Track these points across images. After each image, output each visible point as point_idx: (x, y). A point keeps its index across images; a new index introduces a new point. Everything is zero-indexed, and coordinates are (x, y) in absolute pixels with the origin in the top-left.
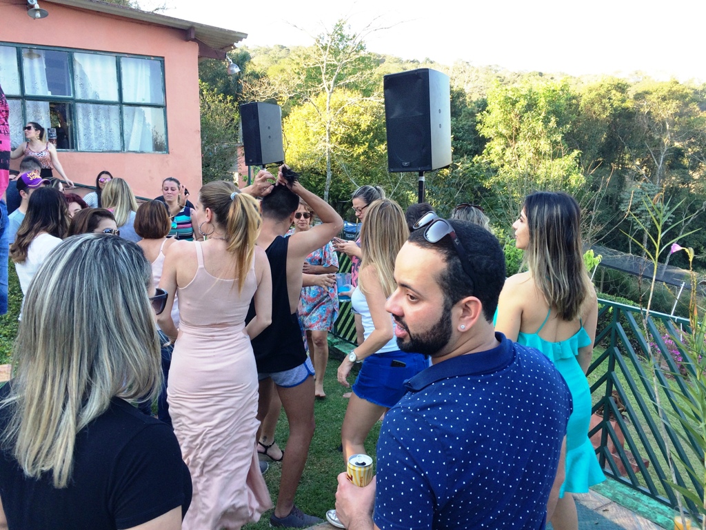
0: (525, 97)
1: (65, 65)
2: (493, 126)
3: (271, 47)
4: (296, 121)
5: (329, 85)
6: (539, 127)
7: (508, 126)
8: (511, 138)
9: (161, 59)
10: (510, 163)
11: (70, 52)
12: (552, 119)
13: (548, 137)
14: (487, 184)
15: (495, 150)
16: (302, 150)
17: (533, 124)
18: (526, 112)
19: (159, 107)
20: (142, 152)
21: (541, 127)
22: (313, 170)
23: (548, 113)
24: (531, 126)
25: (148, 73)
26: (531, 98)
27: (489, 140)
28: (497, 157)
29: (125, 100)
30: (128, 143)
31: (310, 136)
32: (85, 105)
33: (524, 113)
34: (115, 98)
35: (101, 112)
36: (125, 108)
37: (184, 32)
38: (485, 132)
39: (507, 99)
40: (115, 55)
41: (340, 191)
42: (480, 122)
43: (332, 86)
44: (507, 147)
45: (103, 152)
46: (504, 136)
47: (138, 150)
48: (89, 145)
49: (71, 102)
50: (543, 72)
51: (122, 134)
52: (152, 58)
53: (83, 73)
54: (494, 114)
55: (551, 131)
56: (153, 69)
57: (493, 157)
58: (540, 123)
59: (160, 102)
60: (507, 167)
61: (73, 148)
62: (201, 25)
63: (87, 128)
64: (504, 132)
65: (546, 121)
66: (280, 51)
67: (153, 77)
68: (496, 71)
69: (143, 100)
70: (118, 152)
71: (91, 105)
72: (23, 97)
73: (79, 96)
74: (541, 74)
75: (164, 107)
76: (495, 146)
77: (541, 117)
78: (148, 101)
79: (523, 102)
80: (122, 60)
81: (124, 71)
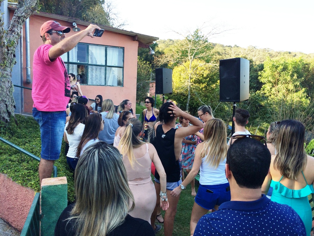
0: (282, 65)
1: (86, 50)
2: (266, 78)
3: (166, 40)
4: (176, 73)
5: (191, 58)
6: (289, 78)
7: (273, 77)
8: (275, 83)
9: (123, 48)
10: (274, 94)
11: (87, 45)
12: (295, 75)
13: (293, 83)
14: (263, 103)
15: (267, 88)
16: (177, 85)
17: (286, 77)
18: (282, 71)
19: (121, 67)
20: (113, 86)
21: (290, 78)
22: (182, 94)
23: (293, 72)
24: (284, 78)
25: (118, 54)
26: (285, 65)
27: (265, 83)
28: (268, 92)
29: (108, 64)
30: (108, 82)
31: (182, 79)
32: (91, 66)
33: (281, 72)
34: (104, 64)
35: (98, 69)
36: (107, 68)
37: (133, 37)
38: (262, 80)
39: (273, 65)
40: (105, 46)
41: (194, 104)
42: (260, 75)
43: (192, 58)
44: (273, 87)
45: (97, 85)
46: (271, 82)
47: (111, 85)
48: (92, 82)
49: (87, 65)
50: (291, 52)
51: (105, 78)
52: (120, 48)
53: (92, 53)
54: (267, 72)
55: (295, 80)
56: (119, 52)
57: (266, 91)
58: (289, 77)
59: (122, 65)
60: (272, 96)
61: (86, 84)
62: (140, 35)
63: (92, 75)
64: (272, 80)
65: (292, 76)
66: (170, 42)
67: (119, 55)
68: (268, 51)
69: (115, 65)
70: (103, 85)
71: (94, 67)
72: (68, 63)
73: (90, 63)
74: (290, 53)
75: (123, 68)
76: (267, 87)
77: (289, 74)
78: (117, 65)
79: (281, 67)
80: (108, 48)
81: (108, 53)
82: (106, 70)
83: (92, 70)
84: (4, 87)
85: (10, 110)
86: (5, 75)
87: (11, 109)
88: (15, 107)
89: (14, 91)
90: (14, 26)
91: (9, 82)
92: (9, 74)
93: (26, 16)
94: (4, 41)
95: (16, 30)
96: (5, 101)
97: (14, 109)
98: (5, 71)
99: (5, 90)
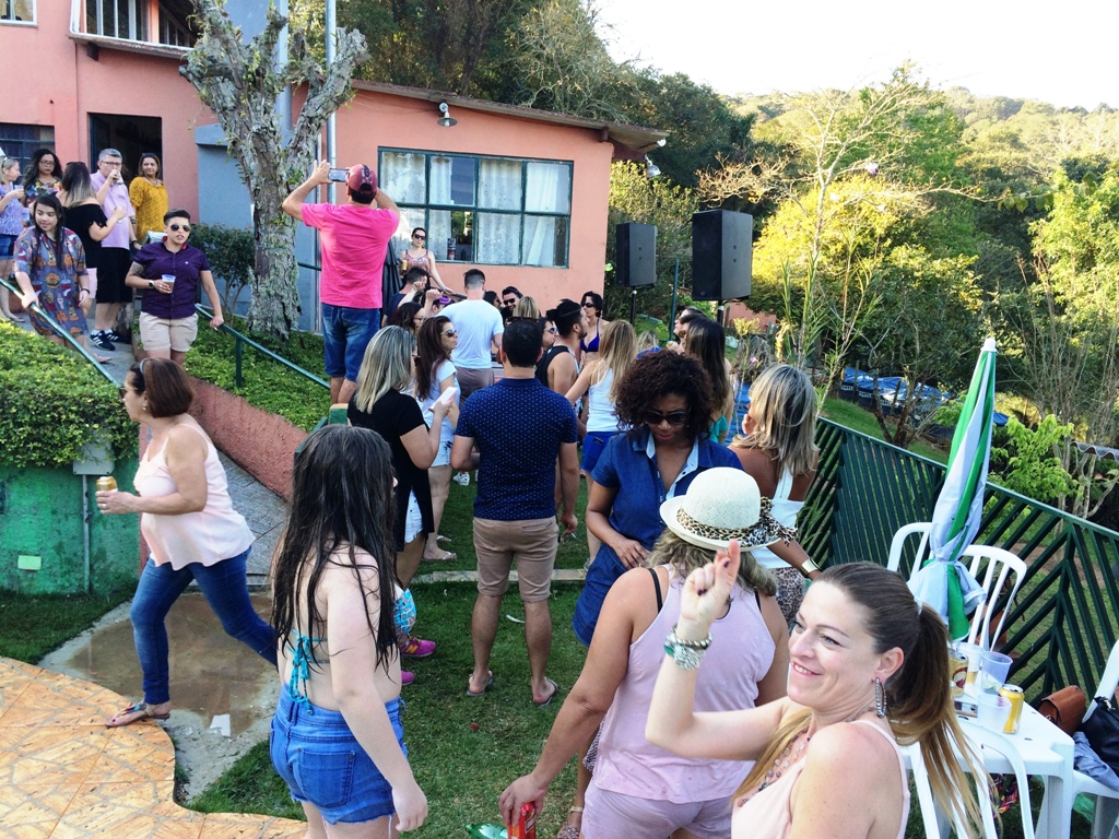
5: (825, 175)
9: (570, 163)
11: (476, 159)
19: (562, 216)
20: (541, 266)
25: (556, 179)
29: (528, 209)
30: (527, 255)
32: (487, 214)
33: (1103, 222)
34: (518, 207)
35: (503, 221)
36: (527, 217)
37: (598, 132)
40: (521, 160)
43: (829, 175)
45: (502, 265)
47: (536, 264)
48: (486, 257)
49: (474, 212)
51: (521, 246)
52: (561, 162)
56: (558, 174)
59: (565, 211)
63: (488, 238)
67: (559, 183)
70: (515, 265)
71: (494, 215)
72: (427, 206)
73: (482, 205)
75: (568, 216)
78: (552, 210)
80: (529, 165)
81: (529, 177)
82: (522, 223)
83: (488, 224)
84: (279, 267)
85: (290, 316)
86: (282, 243)
87: (292, 313)
88: (299, 309)
89: (298, 276)
90: (300, 138)
91: (289, 257)
92: (290, 241)
93: (324, 114)
94: (280, 173)
95: (305, 146)
96: (282, 297)
97: (297, 314)
98: (282, 233)
99: (282, 274)
